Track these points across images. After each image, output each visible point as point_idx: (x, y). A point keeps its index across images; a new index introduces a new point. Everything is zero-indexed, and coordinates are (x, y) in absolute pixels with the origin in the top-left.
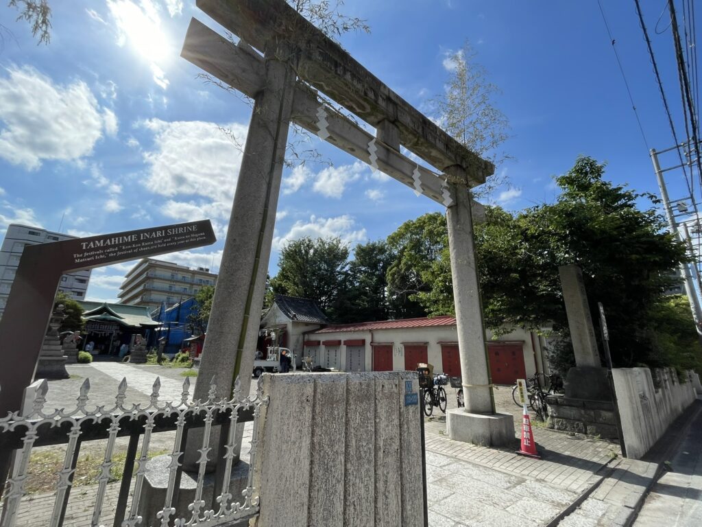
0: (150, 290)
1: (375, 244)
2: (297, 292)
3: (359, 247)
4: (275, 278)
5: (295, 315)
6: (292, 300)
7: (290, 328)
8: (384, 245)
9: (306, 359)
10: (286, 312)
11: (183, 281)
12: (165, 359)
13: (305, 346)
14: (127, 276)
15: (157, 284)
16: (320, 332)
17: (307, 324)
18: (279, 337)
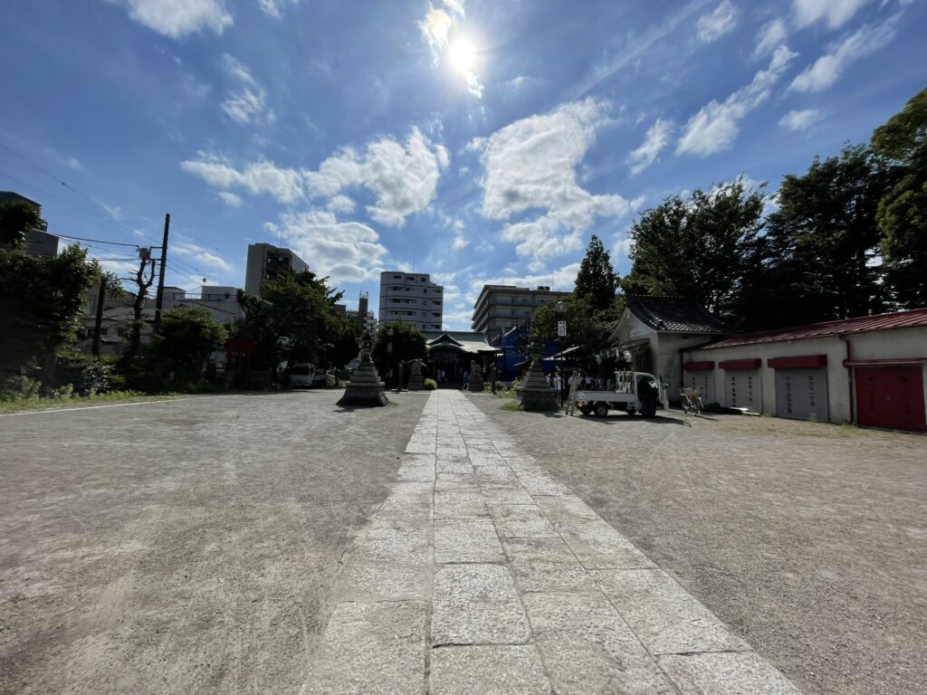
0: (494, 318)
1: (835, 161)
2: (663, 290)
3: (792, 182)
4: (628, 277)
5: (661, 324)
6: (656, 300)
7: (655, 344)
8: (863, 157)
9: (688, 392)
10: (647, 320)
11: (523, 305)
12: (501, 387)
13: (685, 372)
14: (475, 307)
15: (500, 311)
16: (712, 346)
17: (685, 336)
18: (637, 357)
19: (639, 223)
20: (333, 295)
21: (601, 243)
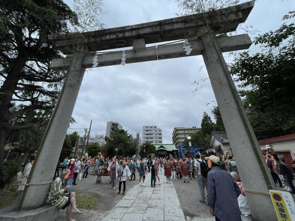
0: (179, 138)
5: (222, 140)
6: (221, 133)
10: (218, 139)
11: (188, 133)
19: (213, 110)
20: (129, 135)
21: (207, 114)
